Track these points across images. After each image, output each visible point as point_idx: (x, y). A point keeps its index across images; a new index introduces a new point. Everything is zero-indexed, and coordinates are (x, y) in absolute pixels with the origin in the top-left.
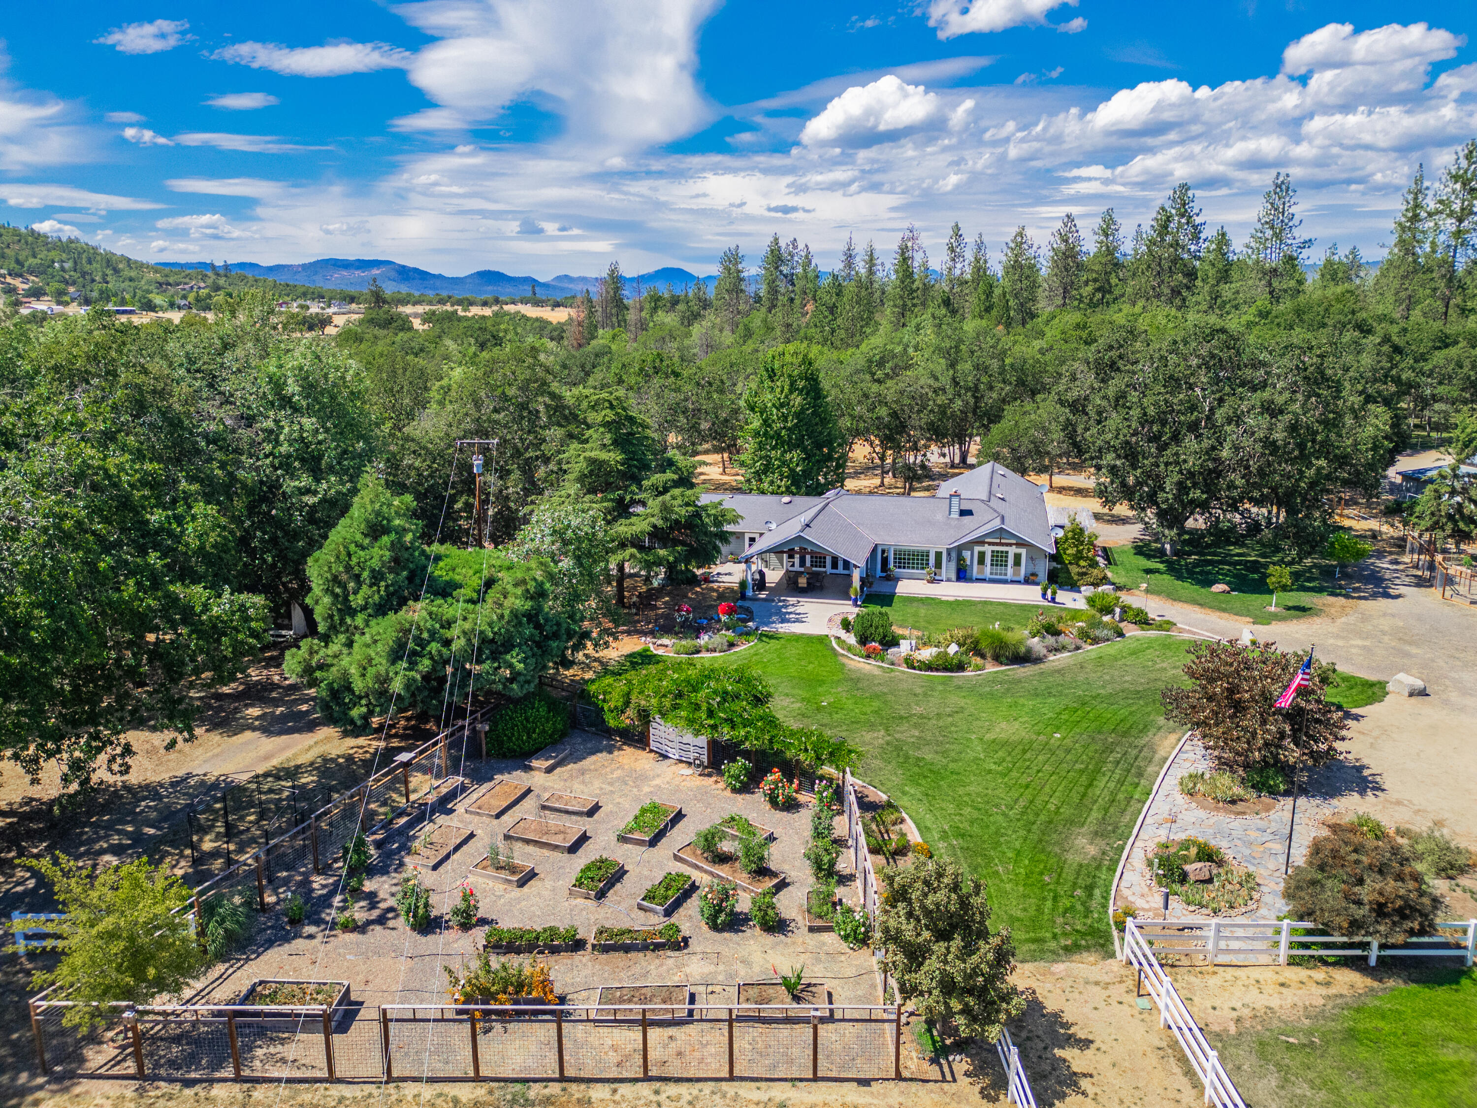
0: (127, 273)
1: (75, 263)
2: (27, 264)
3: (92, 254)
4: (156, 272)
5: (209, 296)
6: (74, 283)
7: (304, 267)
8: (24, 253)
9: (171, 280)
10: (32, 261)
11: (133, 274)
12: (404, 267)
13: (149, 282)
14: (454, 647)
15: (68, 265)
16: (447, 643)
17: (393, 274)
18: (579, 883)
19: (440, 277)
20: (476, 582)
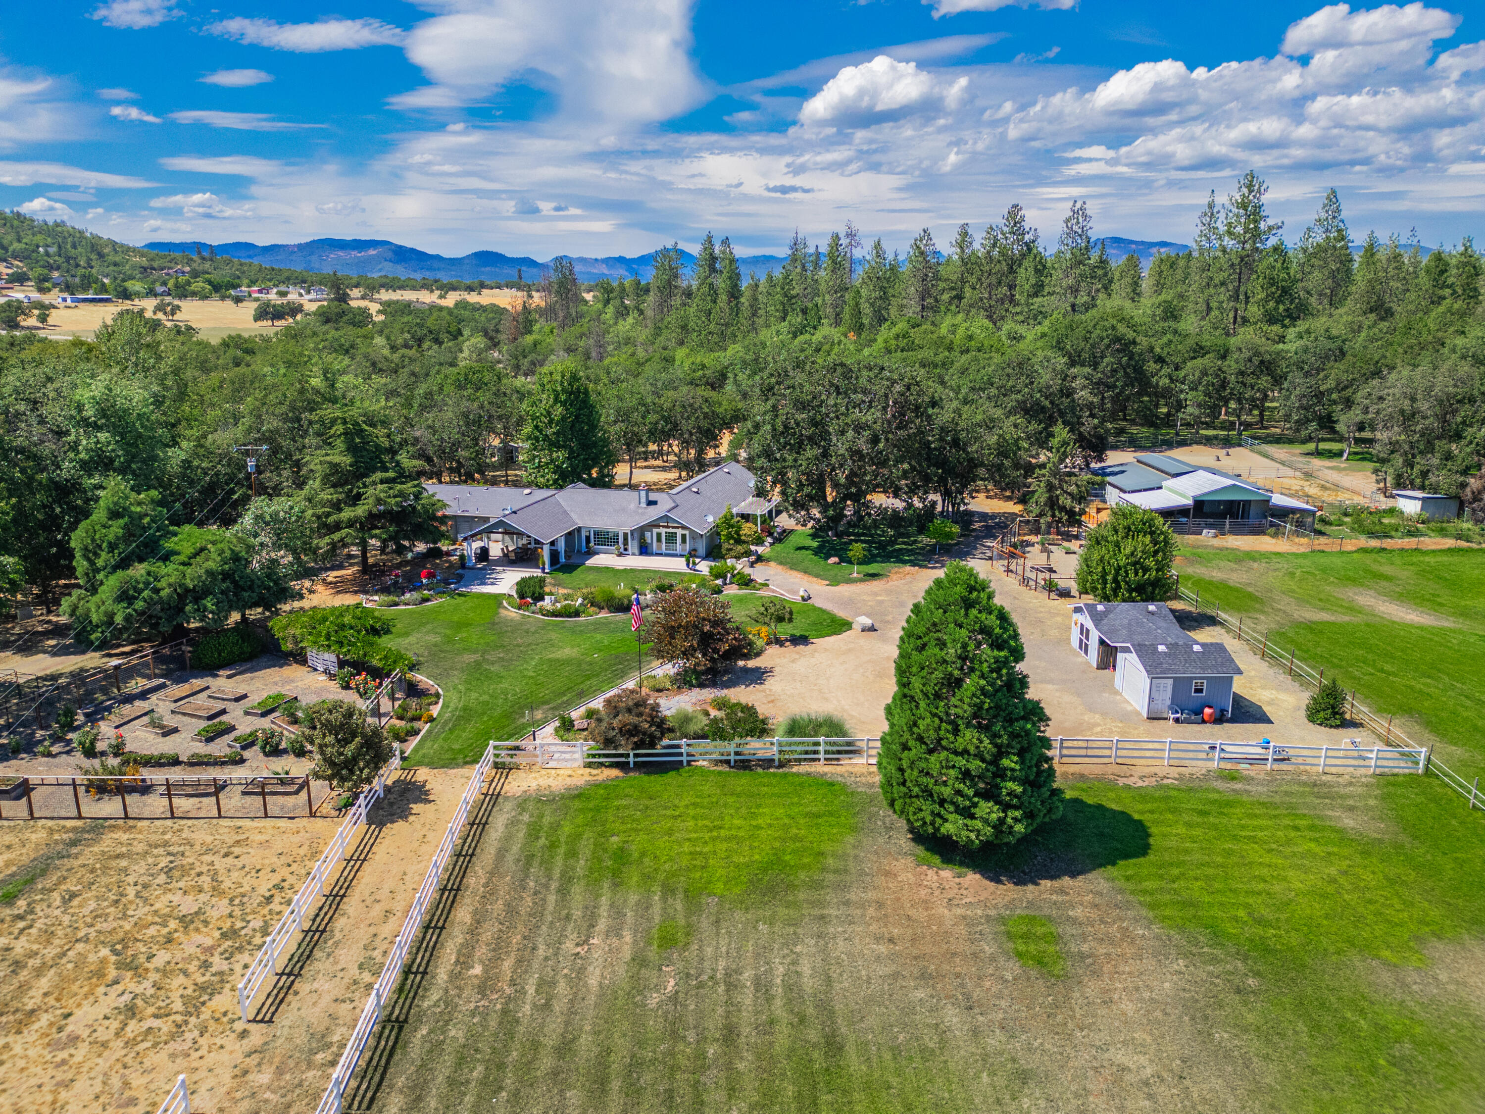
0: (111, 258)
1: (60, 247)
2: (11, 249)
3: (78, 238)
4: (142, 256)
5: (189, 283)
6: (58, 268)
7: (299, 246)
8: (9, 238)
9: (155, 264)
10: (16, 246)
11: (117, 259)
12: (401, 247)
13: (133, 267)
14: (163, 593)
15: (53, 250)
16: (157, 591)
17: (390, 255)
18: (199, 734)
19: (438, 258)
20: (190, 551)
